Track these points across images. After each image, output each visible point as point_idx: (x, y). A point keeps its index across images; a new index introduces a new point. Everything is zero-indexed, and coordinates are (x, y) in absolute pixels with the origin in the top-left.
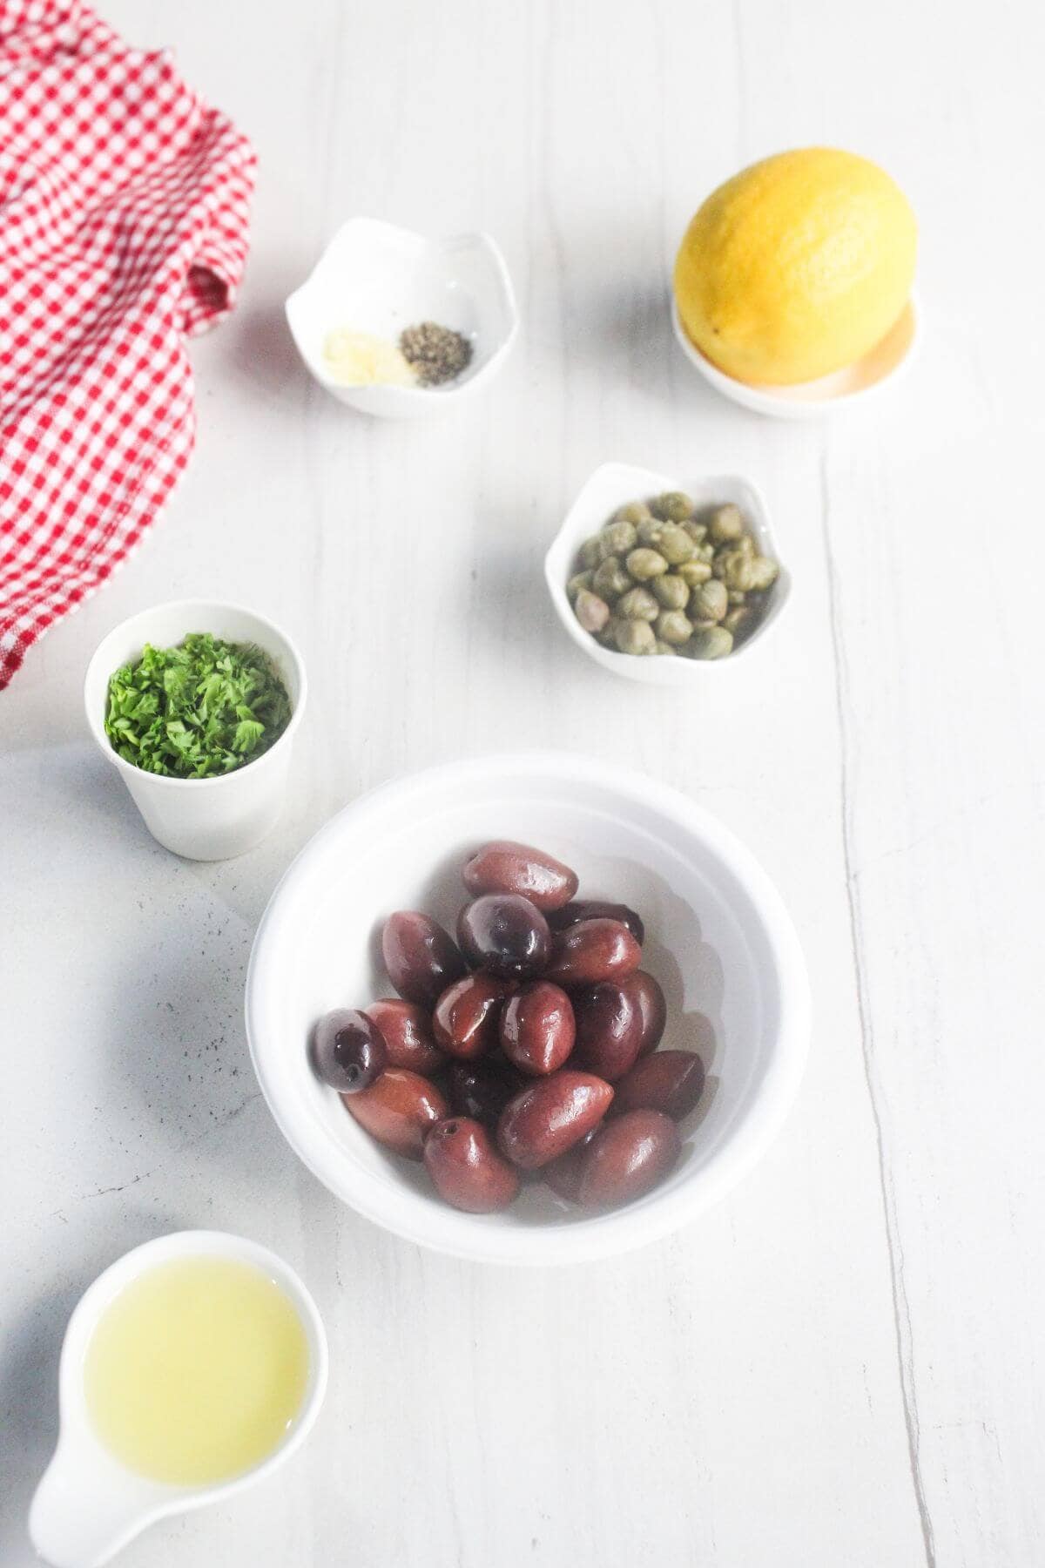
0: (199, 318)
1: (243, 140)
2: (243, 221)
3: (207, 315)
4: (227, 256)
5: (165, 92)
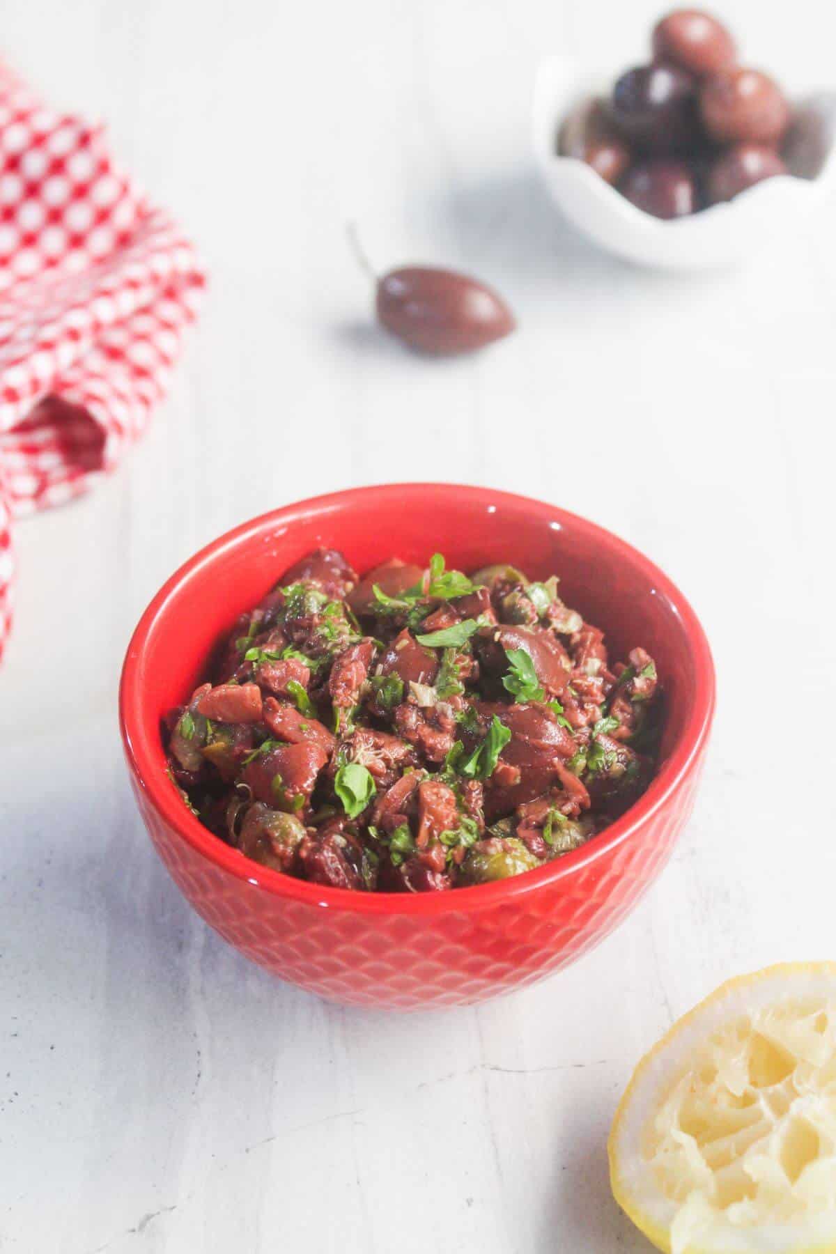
0: (59, 481)
1: (184, 245)
2: (165, 360)
3: (71, 477)
4: (121, 397)
5: (80, 167)
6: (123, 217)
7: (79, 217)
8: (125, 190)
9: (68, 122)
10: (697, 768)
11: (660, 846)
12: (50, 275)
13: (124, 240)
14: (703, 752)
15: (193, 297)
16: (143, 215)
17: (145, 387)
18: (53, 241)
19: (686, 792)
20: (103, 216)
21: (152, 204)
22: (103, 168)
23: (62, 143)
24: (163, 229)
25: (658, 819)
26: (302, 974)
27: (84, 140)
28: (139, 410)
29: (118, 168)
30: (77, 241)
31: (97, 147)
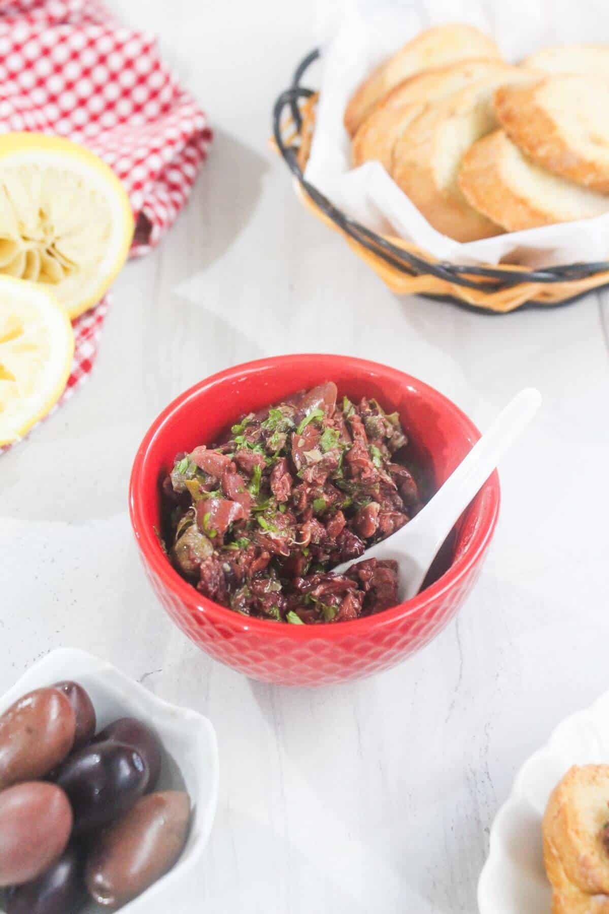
1: (201, 113)
2: (189, 181)
6: (166, 95)
7: (140, 94)
8: (167, 80)
9: (136, 36)
10: (483, 555)
11: (453, 605)
12: (121, 128)
13: (166, 109)
14: (487, 548)
15: (205, 146)
16: (177, 94)
17: (177, 197)
18: (124, 107)
19: (473, 575)
20: (154, 94)
21: (183, 87)
22: (156, 66)
23: (132, 49)
24: (188, 104)
25: (453, 591)
26: (237, 661)
27: (146, 50)
28: (172, 212)
29: (165, 65)
30: (138, 108)
31: (153, 53)
